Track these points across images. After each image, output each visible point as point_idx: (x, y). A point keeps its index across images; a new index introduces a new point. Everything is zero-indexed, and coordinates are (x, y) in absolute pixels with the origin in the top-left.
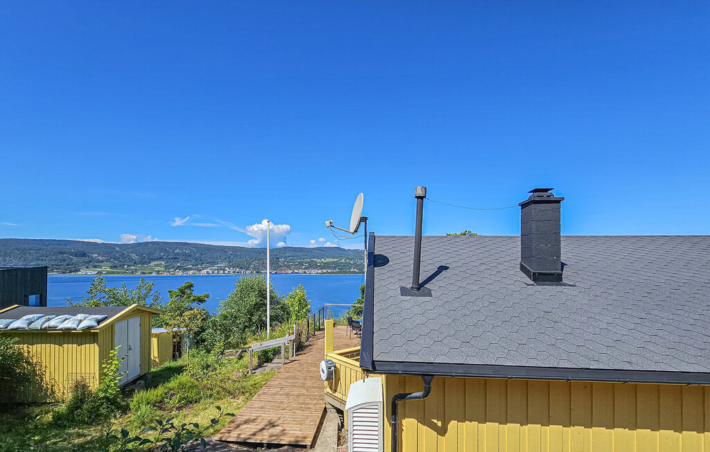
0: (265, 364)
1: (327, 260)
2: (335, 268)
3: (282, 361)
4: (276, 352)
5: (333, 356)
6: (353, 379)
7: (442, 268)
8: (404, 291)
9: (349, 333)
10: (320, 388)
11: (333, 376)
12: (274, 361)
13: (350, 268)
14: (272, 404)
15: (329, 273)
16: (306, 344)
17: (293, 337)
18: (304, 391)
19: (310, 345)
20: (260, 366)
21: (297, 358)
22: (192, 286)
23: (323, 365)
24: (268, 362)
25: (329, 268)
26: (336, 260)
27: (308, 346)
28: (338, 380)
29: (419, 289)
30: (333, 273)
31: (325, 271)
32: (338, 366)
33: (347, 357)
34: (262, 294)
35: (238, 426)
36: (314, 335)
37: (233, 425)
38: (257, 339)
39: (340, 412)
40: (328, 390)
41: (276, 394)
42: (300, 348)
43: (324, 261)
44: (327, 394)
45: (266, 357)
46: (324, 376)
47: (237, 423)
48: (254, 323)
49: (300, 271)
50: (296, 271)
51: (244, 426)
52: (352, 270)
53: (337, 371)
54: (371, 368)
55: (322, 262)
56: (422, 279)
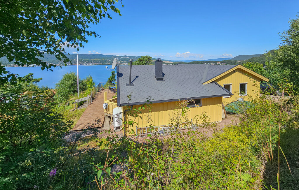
0: (80, 106)
1: (96, 60)
2: (100, 63)
3: (88, 104)
4: (84, 102)
5: (107, 102)
6: (113, 108)
7: (137, 77)
8: (127, 85)
9: (109, 92)
10: (102, 111)
11: (107, 108)
12: (84, 104)
13: (106, 63)
14: (88, 118)
15: (98, 65)
16: (95, 97)
17: (91, 96)
18: (97, 113)
19: (96, 98)
20: (79, 107)
21: (92, 103)
22: (32, 75)
23: (104, 105)
24: (81, 105)
25: (97, 63)
26: (100, 59)
27: (95, 98)
28: (109, 108)
29: (131, 84)
30: (99, 65)
31: (95, 64)
32: (109, 104)
33: (111, 101)
34: (75, 80)
35: (78, 126)
36: (97, 94)
37: (76, 126)
38: (73, 97)
39: (109, 117)
40: (106, 111)
41: (88, 115)
42: (93, 99)
43: (95, 60)
44: (105, 113)
45: (80, 104)
46: (105, 108)
47: (78, 125)
48: (71, 91)
49: (84, 64)
50: (82, 64)
51: (81, 125)
52: (107, 63)
53: (108, 106)
54: (120, 105)
55: (94, 60)
56: (132, 81)
